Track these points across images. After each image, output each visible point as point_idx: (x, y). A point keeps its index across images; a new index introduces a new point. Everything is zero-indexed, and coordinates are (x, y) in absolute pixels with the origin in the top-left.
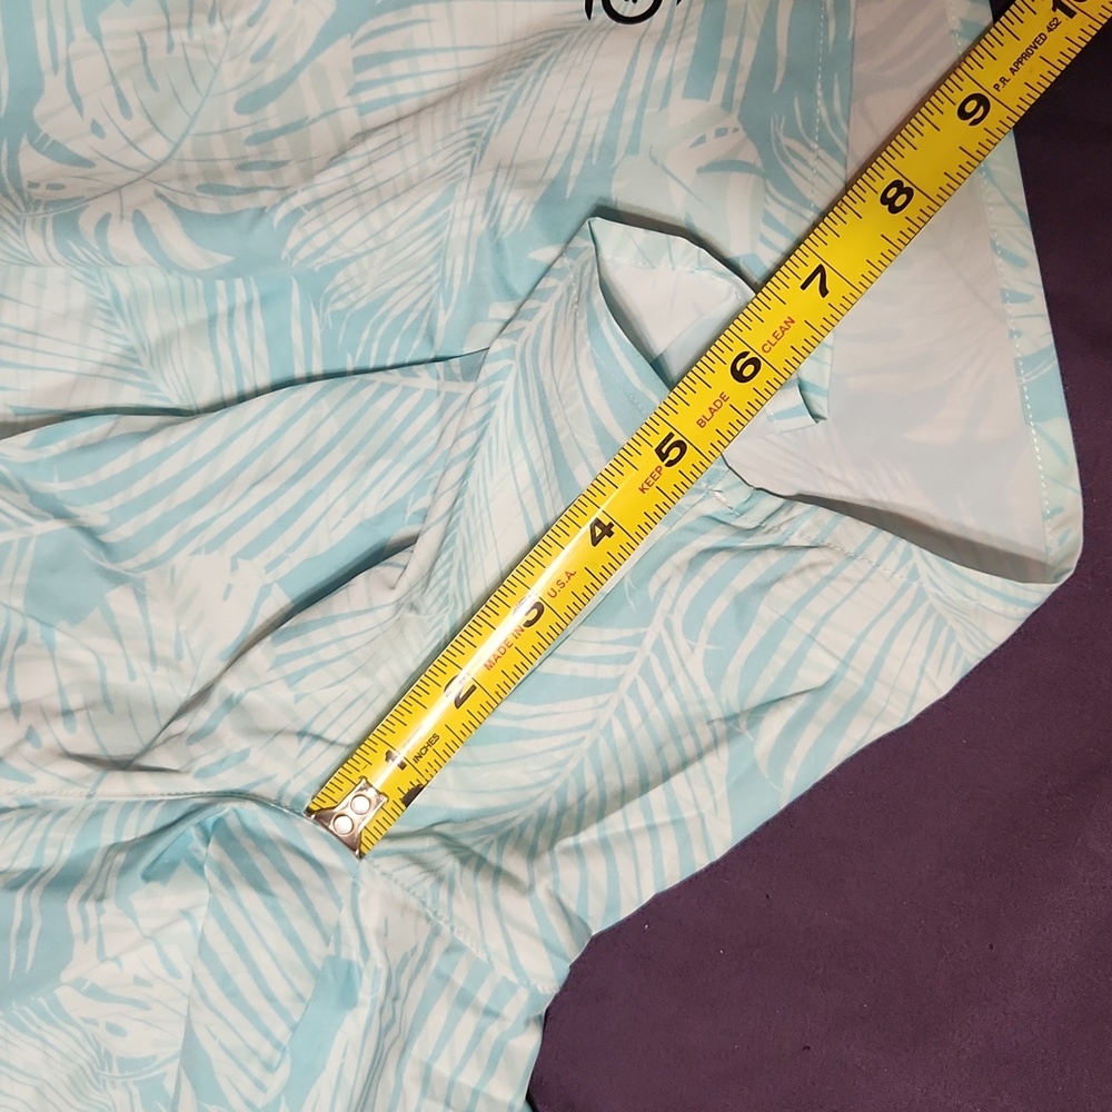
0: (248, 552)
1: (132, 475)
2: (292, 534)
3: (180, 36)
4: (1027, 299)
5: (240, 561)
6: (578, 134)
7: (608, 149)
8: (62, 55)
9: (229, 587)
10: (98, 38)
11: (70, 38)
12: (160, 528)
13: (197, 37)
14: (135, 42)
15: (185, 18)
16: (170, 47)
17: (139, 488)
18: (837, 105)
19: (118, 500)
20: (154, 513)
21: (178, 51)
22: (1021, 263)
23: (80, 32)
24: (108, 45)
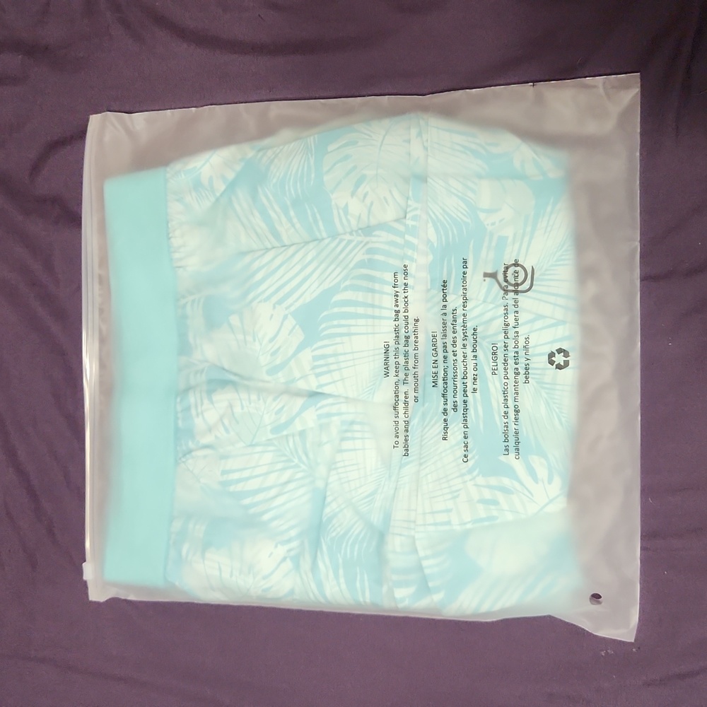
0: (280, 302)
2: (295, 296)
5: (277, 306)
6: (549, 221)
9: (272, 316)
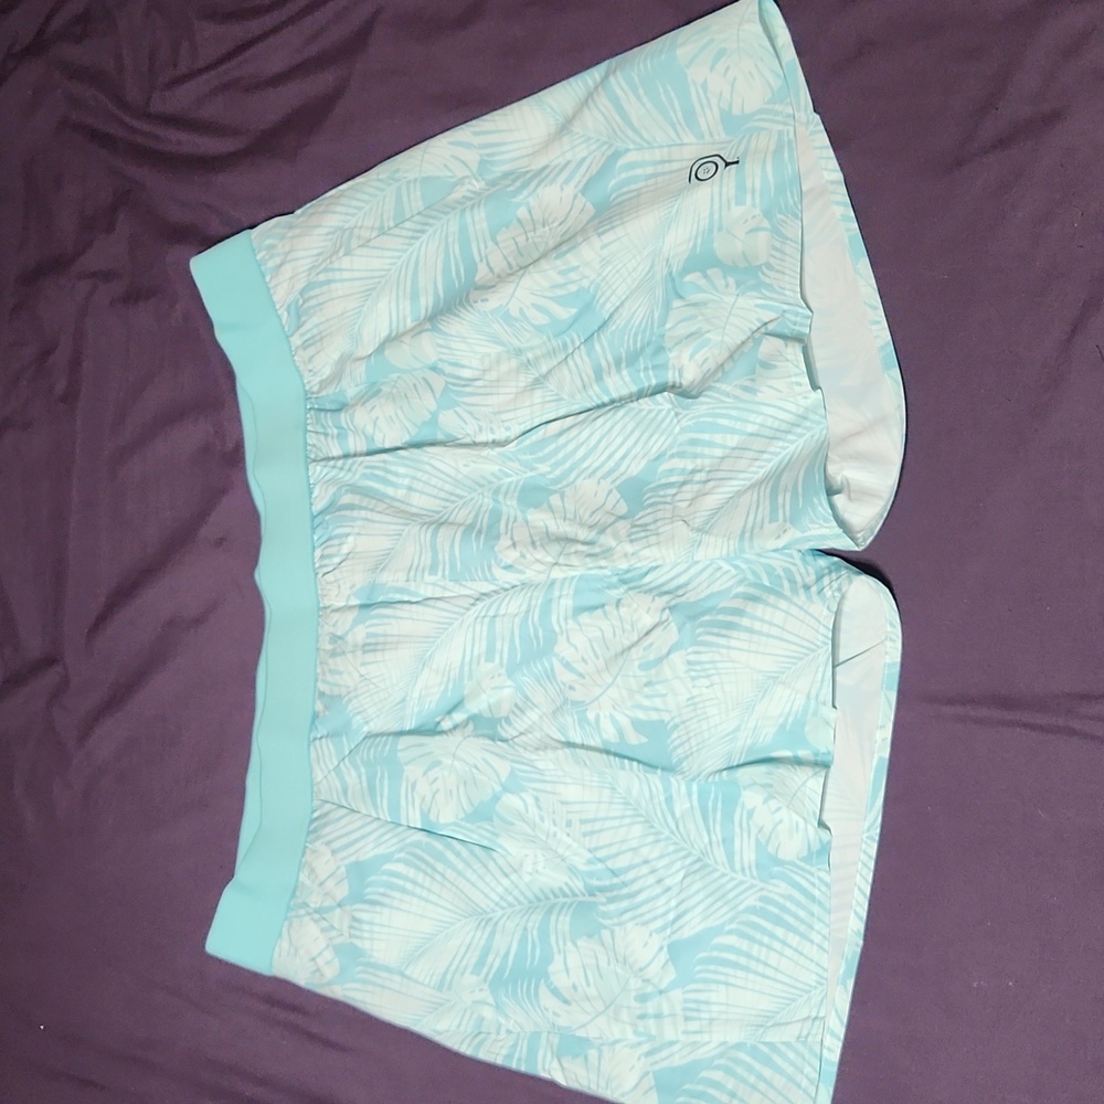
1: (557, 450)
3: (530, 235)
4: (879, 322)
7: (711, 230)
8: (483, 255)
10: (497, 244)
11: (486, 247)
12: (571, 469)
13: (538, 233)
14: (512, 242)
15: (532, 227)
16: (527, 239)
17: (560, 455)
18: (796, 198)
19: (553, 460)
20: (567, 465)
21: (530, 240)
22: (876, 308)
23: (490, 243)
24: (501, 245)
